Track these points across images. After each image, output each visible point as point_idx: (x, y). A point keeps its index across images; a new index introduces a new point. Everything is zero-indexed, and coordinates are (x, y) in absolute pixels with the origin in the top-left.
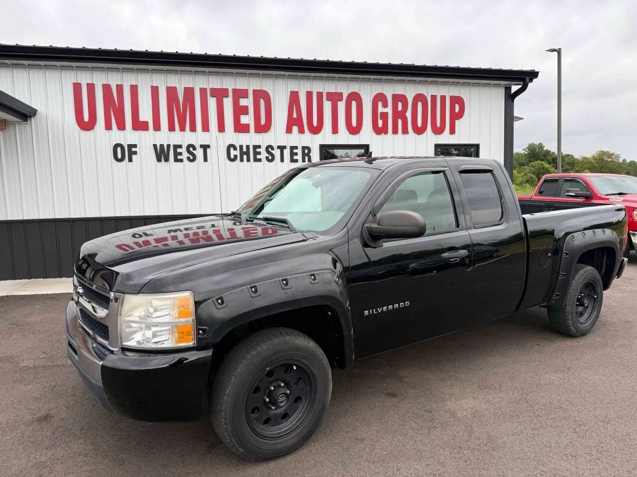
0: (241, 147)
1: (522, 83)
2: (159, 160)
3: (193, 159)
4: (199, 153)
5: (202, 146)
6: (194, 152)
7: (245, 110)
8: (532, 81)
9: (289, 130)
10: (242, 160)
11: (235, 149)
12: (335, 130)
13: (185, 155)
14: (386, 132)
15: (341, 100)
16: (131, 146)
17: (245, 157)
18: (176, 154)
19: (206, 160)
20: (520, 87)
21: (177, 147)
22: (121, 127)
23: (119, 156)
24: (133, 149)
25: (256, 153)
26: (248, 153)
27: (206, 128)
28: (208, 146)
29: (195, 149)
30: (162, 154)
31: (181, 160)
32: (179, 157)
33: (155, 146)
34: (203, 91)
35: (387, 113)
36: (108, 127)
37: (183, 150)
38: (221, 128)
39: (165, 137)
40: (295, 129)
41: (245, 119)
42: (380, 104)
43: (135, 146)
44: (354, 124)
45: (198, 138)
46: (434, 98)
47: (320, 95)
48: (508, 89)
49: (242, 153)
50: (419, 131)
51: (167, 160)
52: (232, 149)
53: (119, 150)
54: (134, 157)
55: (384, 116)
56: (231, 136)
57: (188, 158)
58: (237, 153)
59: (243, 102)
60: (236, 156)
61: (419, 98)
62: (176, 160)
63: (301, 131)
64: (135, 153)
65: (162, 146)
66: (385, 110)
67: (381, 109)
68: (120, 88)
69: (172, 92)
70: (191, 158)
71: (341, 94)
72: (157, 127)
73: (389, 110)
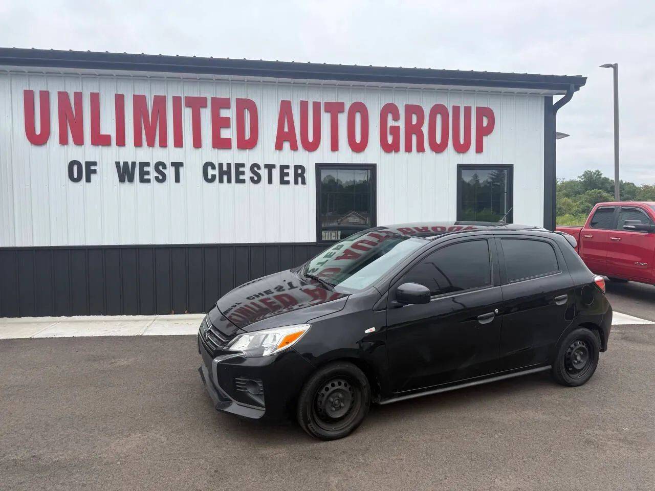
0: (221, 165)
1: (566, 91)
2: (122, 180)
3: (162, 179)
4: (170, 172)
5: (173, 164)
6: (164, 171)
7: (226, 123)
8: (579, 90)
9: (279, 147)
10: (221, 181)
11: (213, 168)
12: (335, 147)
13: (153, 174)
14: (397, 150)
15: (342, 111)
16: (89, 164)
17: (225, 178)
18: (143, 173)
19: (177, 180)
20: (562, 96)
21: (144, 165)
22: (79, 141)
23: (76, 175)
24: (92, 168)
25: (239, 173)
26: (228, 173)
27: (179, 143)
28: (181, 164)
29: (165, 167)
30: (125, 173)
31: (148, 181)
32: (146, 177)
33: (118, 164)
34: (177, 100)
35: (398, 127)
36: (63, 141)
37: (151, 169)
38: (197, 143)
39: (130, 154)
40: (286, 145)
41: (225, 134)
42: (390, 117)
43: (95, 164)
44: (358, 139)
45: (169, 155)
46: (456, 109)
47: (317, 106)
48: (548, 100)
49: (222, 173)
50: (438, 148)
51: (131, 180)
52: (209, 168)
53: (75, 168)
54: (93, 176)
55: (395, 131)
56: (208, 153)
57: (157, 178)
58: (216, 172)
59: (224, 113)
60: (214, 176)
61: (438, 109)
62: (143, 180)
63: (294, 147)
64: (95, 172)
65: (126, 164)
66: (396, 124)
67: (391, 122)
68: (79, 96)
69: (139, 101)
70: (161, 178)
71: (342, 104)
72: (121, 142)
73: (401, 124)
